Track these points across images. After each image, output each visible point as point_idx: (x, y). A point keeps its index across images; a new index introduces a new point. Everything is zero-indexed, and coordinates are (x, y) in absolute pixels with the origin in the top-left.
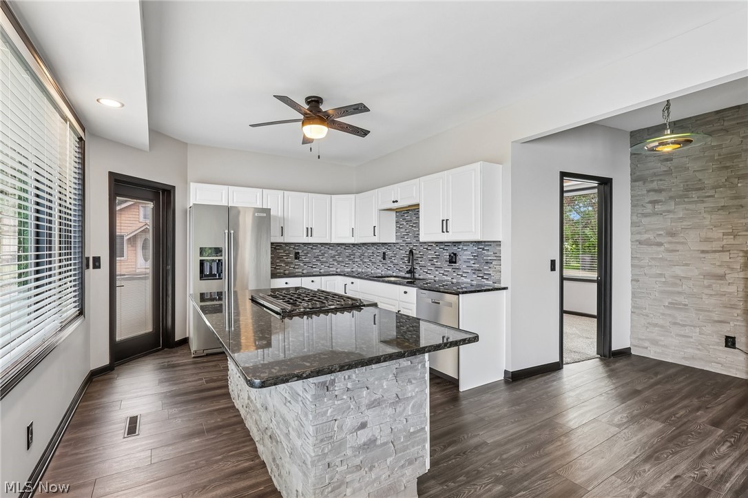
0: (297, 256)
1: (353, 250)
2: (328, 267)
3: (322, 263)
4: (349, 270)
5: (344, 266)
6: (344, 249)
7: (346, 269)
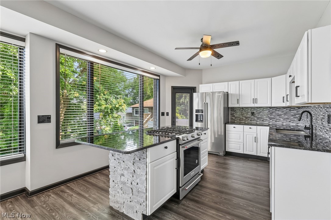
0: (253, 114)
1: (298, 111)
2: (276, 121)
3: (271, 119)
4: (294, 124)
5: (290, 122)
6: (290, 110)
7: (291, 124)
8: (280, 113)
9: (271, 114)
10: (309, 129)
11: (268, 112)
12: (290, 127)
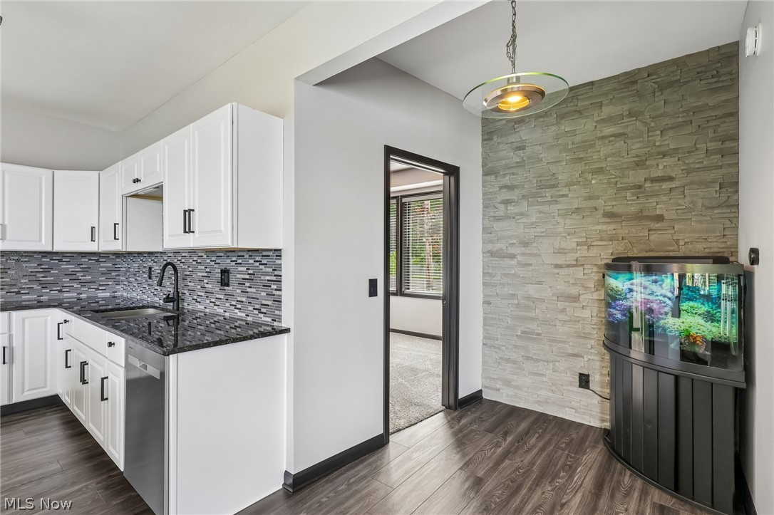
1: (116, 263)
2: (60, 291)
3: (44, 285)
4: (108, 295)
5: (97, 289)
6: (97, 261)
7: (101, 294)
8: (71, 267)
9: (46, 271)
10: (173, 302)
11: (35, 268)
12: (98, 302)
